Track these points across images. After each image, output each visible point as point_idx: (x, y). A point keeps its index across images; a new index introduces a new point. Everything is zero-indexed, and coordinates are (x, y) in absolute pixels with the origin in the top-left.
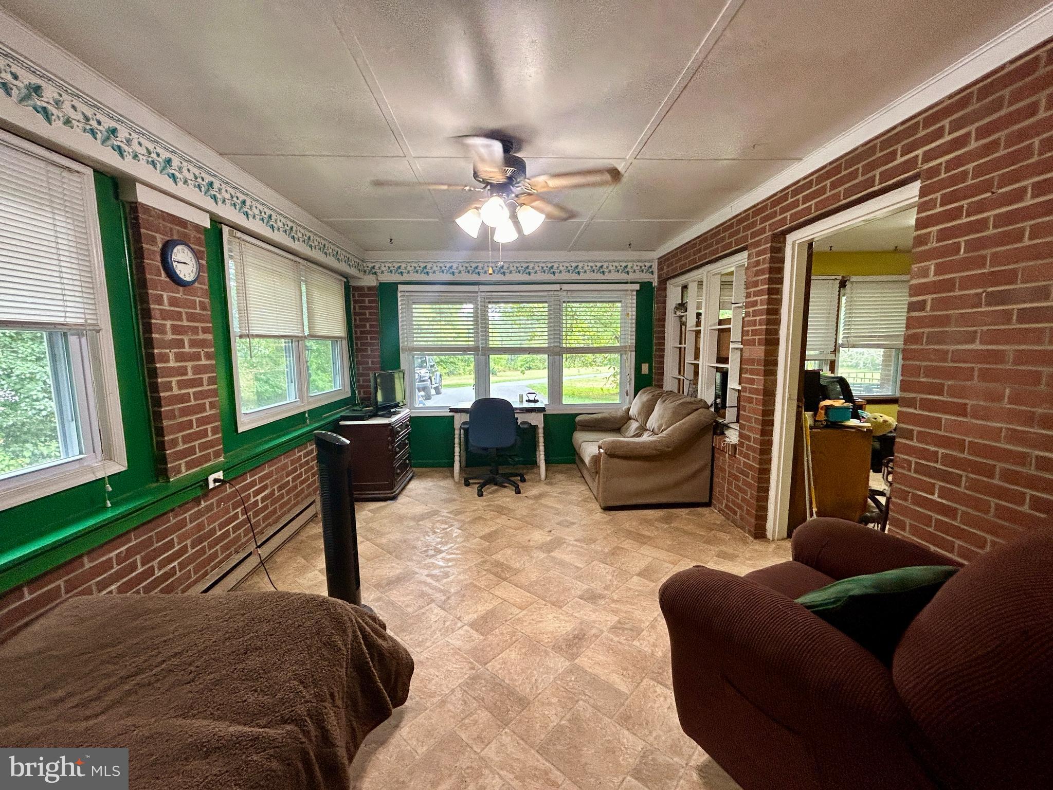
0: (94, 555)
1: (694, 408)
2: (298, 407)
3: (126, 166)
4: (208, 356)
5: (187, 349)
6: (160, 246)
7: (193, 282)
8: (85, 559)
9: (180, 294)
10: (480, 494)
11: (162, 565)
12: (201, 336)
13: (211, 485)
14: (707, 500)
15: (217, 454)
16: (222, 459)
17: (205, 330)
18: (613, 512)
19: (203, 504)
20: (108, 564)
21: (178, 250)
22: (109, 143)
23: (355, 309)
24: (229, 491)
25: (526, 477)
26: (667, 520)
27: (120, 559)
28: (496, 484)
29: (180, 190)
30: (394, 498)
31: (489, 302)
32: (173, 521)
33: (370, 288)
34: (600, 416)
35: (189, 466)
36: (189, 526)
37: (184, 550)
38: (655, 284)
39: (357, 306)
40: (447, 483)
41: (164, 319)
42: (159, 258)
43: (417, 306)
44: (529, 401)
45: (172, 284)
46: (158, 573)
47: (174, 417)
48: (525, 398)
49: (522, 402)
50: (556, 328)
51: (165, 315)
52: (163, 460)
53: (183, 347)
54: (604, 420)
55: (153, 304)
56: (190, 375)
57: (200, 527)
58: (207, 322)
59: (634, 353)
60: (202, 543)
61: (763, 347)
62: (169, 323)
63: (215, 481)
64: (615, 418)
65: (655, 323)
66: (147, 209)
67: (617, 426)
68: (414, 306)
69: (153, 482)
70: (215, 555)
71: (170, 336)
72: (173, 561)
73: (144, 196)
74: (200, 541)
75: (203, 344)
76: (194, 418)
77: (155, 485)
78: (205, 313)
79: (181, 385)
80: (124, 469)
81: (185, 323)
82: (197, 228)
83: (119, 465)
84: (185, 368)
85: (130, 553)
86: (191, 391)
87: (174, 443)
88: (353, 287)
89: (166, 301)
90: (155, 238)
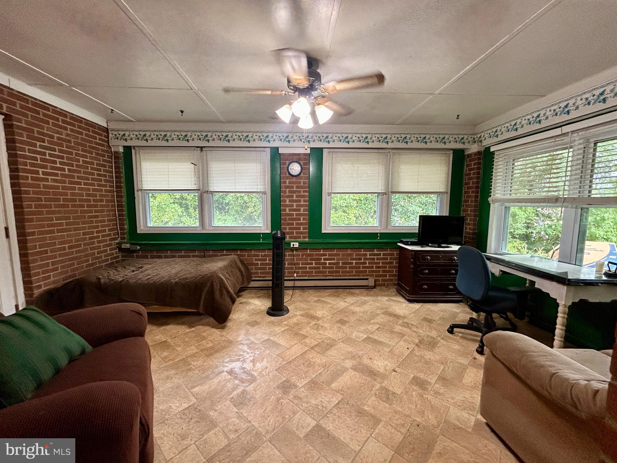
6: (288, 165)
7: (300, 174)
8: (253, 251)
9: (294, 179)
10: (450, 331)
13: (292, 246)
15: (304, 237)
16: (307, 240)
17: (304, 192)
21: (293, 165)
24: (308, 252)
29: (292, 144)
30: (411, 301)
41: (286, 188)
44: (607, 273)
45: (291, 177)
48: (606, 269)
49: (599, 272)
53: (293, 198)
55: (282, 184)
56: (295, 207)
71: (288, 194)
73: (281, 151)
76: (295, 222)
78: (305, 186)
79: (290, 210)
80: (269, 232)
81: (295, 189)
82: (304, 154)
84: (293, 205)
86: (294, 213)
88: (467, 155)
89: (287, 183)
90: (286, 163)
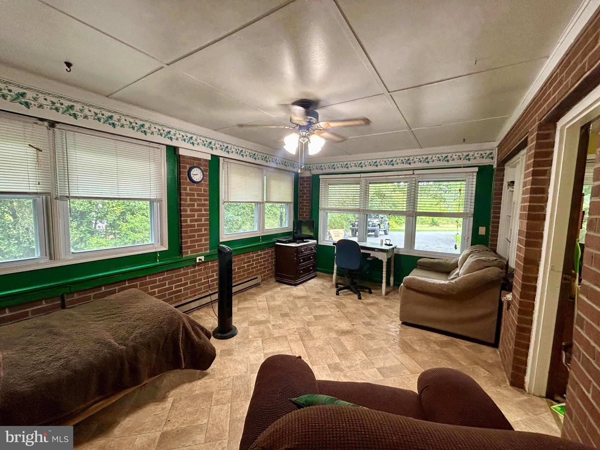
0: (151, 277)
1: (486, 265)
2: (256, 234)
3: (174, 143)
4: (205, 210)
5: (196, 207)
6: (188, 169)
7: (201, 181)
8: (147, 277)
9: (195, 186)
10: (338, 294)
11: (176, 287)
12: (203, 202)
13: (198, 261)
14: (492, 341)
15: (206, 249)
16: (208, 251)
17: (205, 200)
18: (407, 327)
19: (197, 268)
20: (155, 282)
21: (195, 170)
22: (167, 136)
23: (300, 188)
24: (210, 265)
25: (372, 291)
26: (442, 344)
27: (160, 281)
28: (352, 291)
29: (196, 147)
30: (296, 285)
31: (369, 183)
32: (182, 272)
33: (307, 178)
34: (436, 261)
35: (192, 252)
36: (189, 275)
37: (186, 284)
38: (495, 166)
39: (301, 186)
40: (328, 284)
41: (186, 196)
42: (187, 174)
43: (332, 186)
44: (386, 244)
45: (192, 183)
46: (174, 290)
47: (187, 233)
48: (384, 243)
49: (382, 244)
50: (412, 199)
51: (187, 194)
52: (181, 248)
53: (194, 206)
54: (439, 264)
55: (183, 190)
56: (196, 217)
57: (195, 276)
58: (206, 197)
59: (472, 219)
60: (195, 283)
61: (526, 221)
62: (188, 198)
63: (200, 260)
64: (448, 264)
65: (493, 196)
66: (184, 157)
67: (448, 270)
68: (329, 186)
69: (178, 256)
70: (201, 289)
71: (188, 202)
72: (182, 286)
73: (181, 152)
74: (194, 282)
75: (204, 205)
76: (196, 234)
77: (178, 257)
78: (206, 193)
79: (191, 221)
80: (167, 249)
81: (196, 197)
82: (205, 160)
83: (165, 248)
84: (194, 214)
85: (164, 279)
86: (196, 223)
87: (186, 242)
88: (300, 177)
89: (188, 189)
90: (186, 166)
